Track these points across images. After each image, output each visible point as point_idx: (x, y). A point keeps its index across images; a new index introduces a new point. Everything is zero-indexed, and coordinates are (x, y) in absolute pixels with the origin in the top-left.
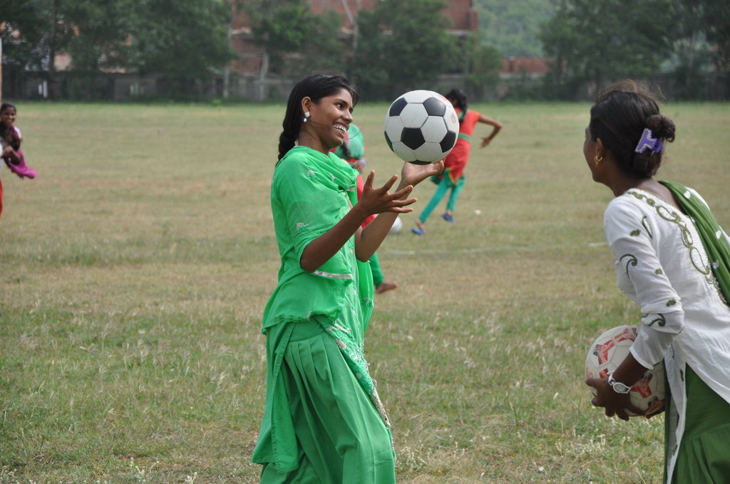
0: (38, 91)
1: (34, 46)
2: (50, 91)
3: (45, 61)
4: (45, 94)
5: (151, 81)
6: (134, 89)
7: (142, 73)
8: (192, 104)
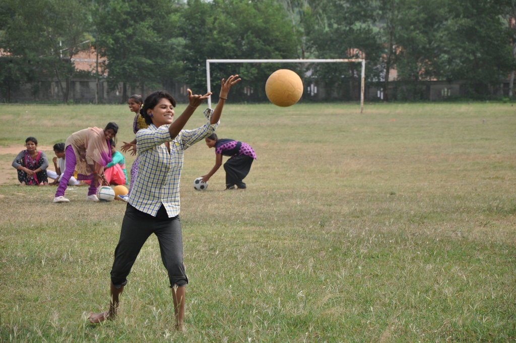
0: (377, 95)
1: (376, 64)
2: (385, 95)
3: (383, 74)
4: (382, 98)
5: (456, 86)
6: (445, 91)
7: (449, 81)
8: (488, 101)
